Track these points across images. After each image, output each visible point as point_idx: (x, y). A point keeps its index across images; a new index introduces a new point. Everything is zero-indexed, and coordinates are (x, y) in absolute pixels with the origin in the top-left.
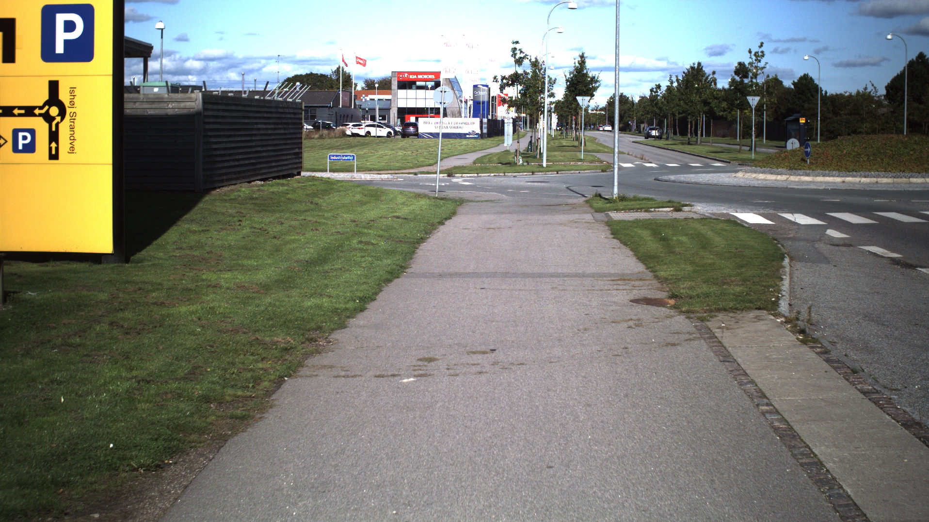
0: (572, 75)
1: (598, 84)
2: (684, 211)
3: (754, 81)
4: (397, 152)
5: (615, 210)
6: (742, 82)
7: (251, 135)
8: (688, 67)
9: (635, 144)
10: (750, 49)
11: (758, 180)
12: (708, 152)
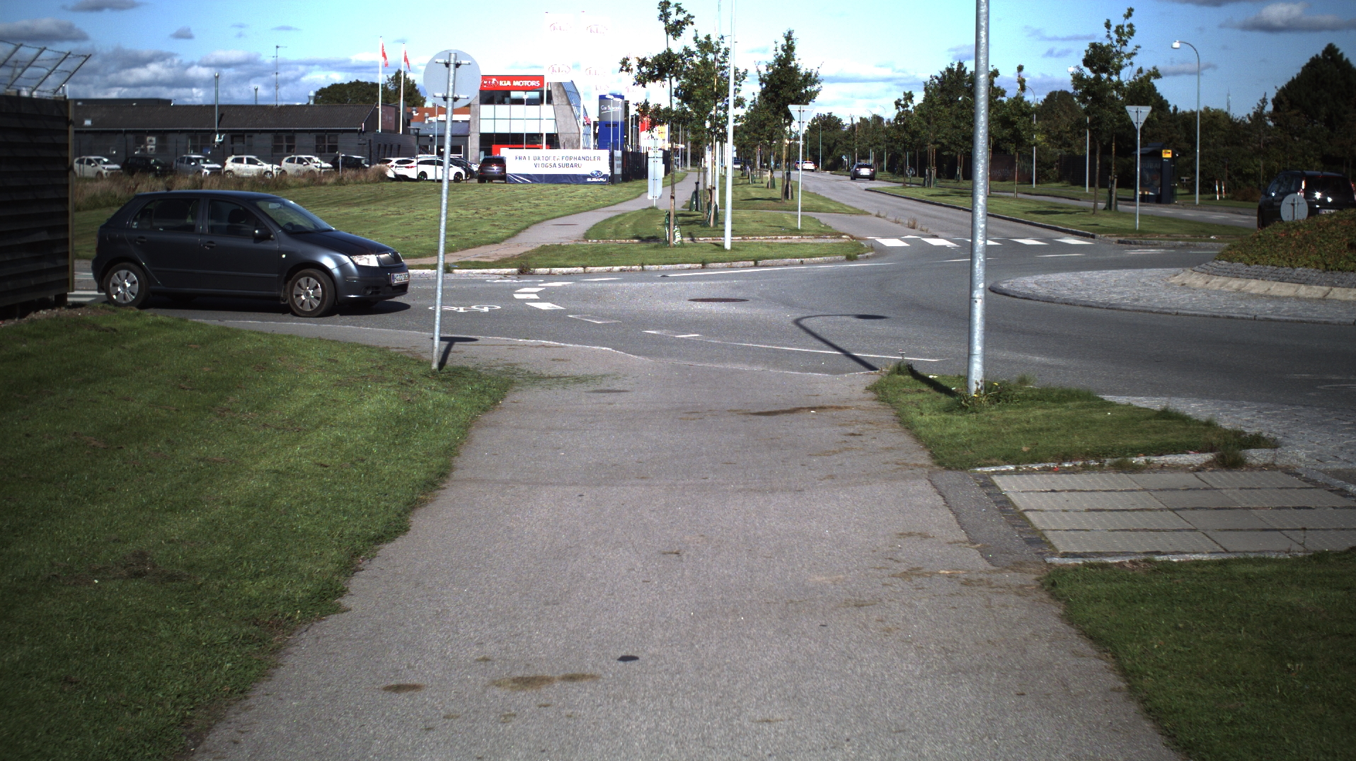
0: (771, 71)
1: (816, 88)
2: (1252, 468)
5: (1007, 459)
6: (1098, 79)
8: (943, 69)
10: (1108, 21)
12: (1026, 213)
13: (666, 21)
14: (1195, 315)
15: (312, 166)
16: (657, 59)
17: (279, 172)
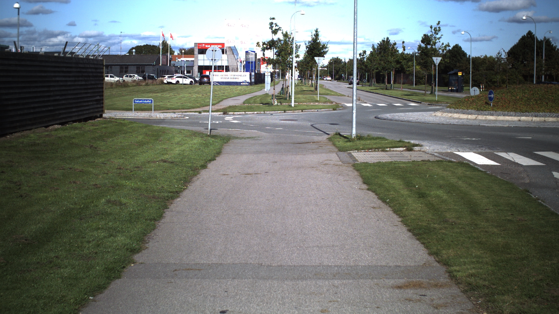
0: (310, 44)
1: (327, 50)
2: (415, 151)
3: (434, 47)
4: (192, 95)
5: (356, 150)
6: (426, 47)
7: (49, 86)
8: (381, 41)
9: (349, 89)
10: (431, 26)
12: (402, 95)
13: (272, 29)
14: (433, 123)
15: (135, 78)
16: (269, 42)
17: (122, 80)
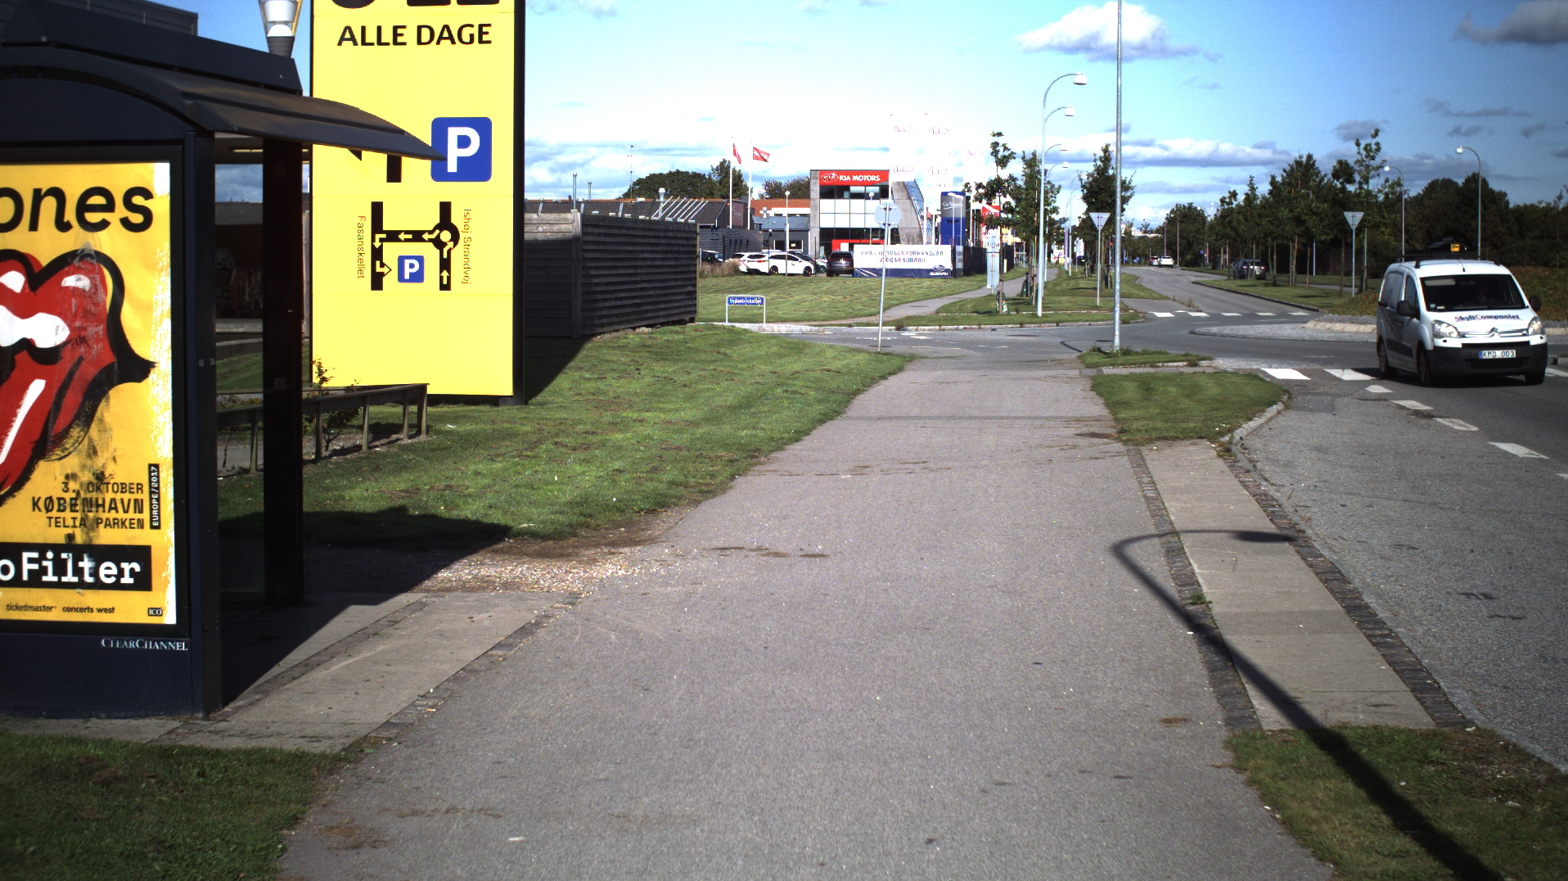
0: (1091, 179)
2: (1200, 366)
3: (1364, 187)
4: (821, 297)
5: (1111, 365)
6: (1343, 189)
7: (636, 267)
8: (1292, 160)
9: (1194, 285)
10: (1358, 140)
11: (1332, 331)
13: (996, 156)
16: (990, 183)
